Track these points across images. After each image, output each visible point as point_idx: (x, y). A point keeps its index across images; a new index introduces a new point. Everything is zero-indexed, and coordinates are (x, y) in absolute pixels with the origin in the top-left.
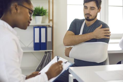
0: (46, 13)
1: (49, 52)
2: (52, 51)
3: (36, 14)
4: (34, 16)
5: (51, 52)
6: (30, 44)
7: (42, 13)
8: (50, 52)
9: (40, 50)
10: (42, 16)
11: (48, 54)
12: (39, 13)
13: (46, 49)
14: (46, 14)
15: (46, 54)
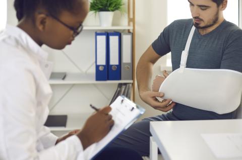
0: (121, 5)
1: (125, 84)
2: (131, 81)
3: (100, 7)
4: (96, 12)
5: (131, 85)
6: (90, 67)
7: (113, 6)
8: (128, 85)
9: (108, 79)
10: (113, 11)
11: (123, 89)
12: (106, 5)
13: (120, 79)
14: (121, 7)
15: (119, 89)
